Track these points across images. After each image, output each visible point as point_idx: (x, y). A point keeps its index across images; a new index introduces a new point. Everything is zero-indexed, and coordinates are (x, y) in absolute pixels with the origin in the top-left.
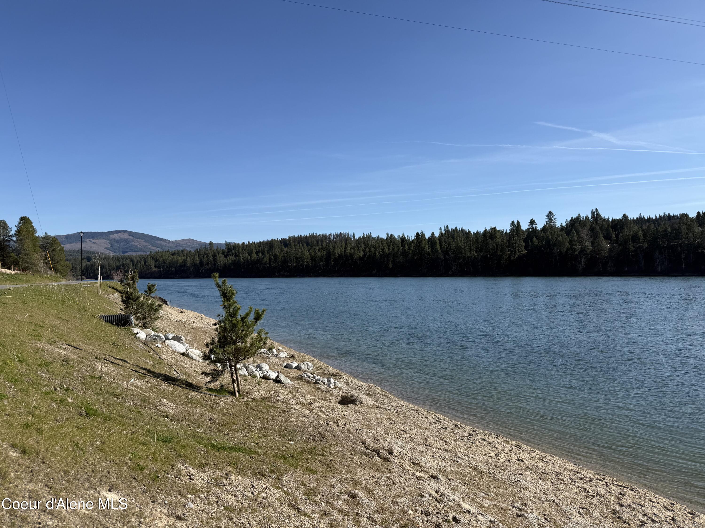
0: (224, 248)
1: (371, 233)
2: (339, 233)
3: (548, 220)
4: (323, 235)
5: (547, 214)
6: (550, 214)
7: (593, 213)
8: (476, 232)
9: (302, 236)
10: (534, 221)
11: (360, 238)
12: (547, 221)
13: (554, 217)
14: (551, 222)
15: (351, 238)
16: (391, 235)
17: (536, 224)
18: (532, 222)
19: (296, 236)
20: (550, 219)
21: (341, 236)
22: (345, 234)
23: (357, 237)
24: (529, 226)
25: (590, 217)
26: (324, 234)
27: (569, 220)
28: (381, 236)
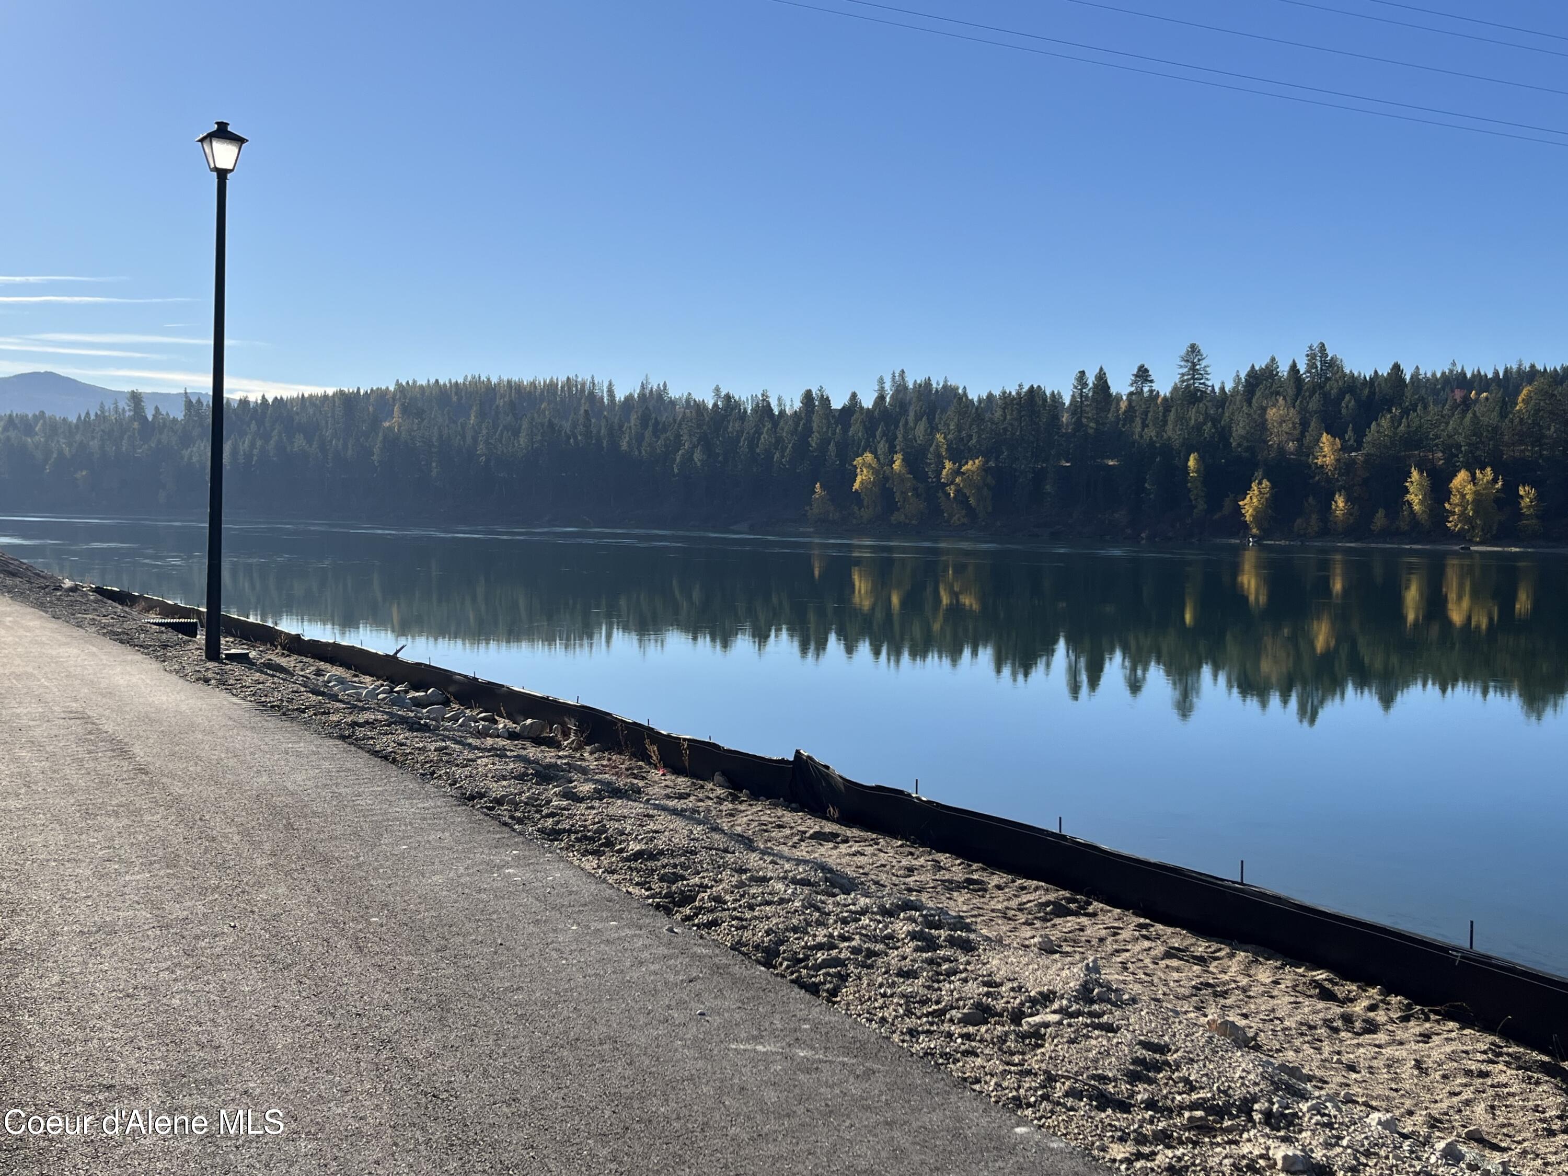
0: (179, 414)
1: (665, 385)
2: (562, 379)
3: (1185, 370)
4: (509, 382)
5: (1183, 352)
6: (1193, 352)
7: (1312, 357)
8: (984, 396)
9: (441, 382)
10: (1147, 371)
11: (629, 398)
12: (1183, 375)
13: (1203, 363)
14: (1193, 378)
15: (602, 398)
16: (728, 397)
17: (1152, 381)
18: (1143, 374)
19: (422, 382)
20: (1193, 368)
21: (570, 389)
22: (583, 385)
23: (620, 396)
24: (1132, 385)
25: (1302, 368)
26: (515, 379)
27: (1243, 376)
28: (698, 397)
